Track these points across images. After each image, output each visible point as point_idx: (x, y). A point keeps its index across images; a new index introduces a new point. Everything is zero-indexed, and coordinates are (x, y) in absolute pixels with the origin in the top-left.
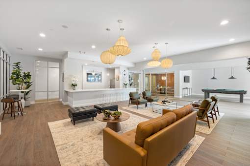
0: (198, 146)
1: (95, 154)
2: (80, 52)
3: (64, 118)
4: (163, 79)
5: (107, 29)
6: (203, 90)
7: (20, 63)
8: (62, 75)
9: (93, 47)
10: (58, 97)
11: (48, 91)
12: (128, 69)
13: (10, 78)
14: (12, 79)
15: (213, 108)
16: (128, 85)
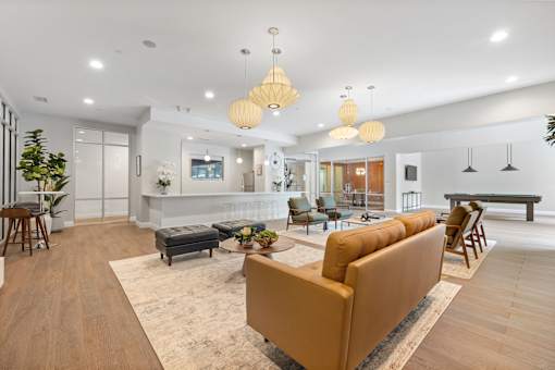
0: (448, 302)
1: (225, 320)
2: (178, 107)
3: (144, 253)
4: (358, 173)
5: (243, 51)
6: (447, 197)
7: (41, 131)
8: (135, 159)
9: (209, 95)
10: (127, 212)
11: (103, 199)
12: (283, 149)
13: (18, 165)
14: (22, 168)
15: (474, 227)
16: (283, 184)
